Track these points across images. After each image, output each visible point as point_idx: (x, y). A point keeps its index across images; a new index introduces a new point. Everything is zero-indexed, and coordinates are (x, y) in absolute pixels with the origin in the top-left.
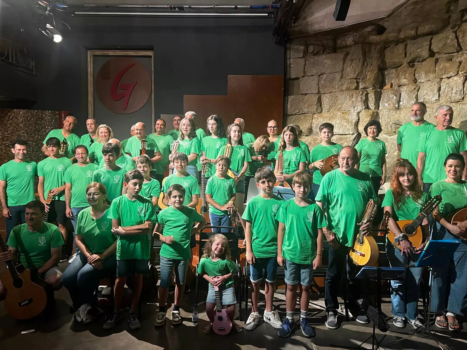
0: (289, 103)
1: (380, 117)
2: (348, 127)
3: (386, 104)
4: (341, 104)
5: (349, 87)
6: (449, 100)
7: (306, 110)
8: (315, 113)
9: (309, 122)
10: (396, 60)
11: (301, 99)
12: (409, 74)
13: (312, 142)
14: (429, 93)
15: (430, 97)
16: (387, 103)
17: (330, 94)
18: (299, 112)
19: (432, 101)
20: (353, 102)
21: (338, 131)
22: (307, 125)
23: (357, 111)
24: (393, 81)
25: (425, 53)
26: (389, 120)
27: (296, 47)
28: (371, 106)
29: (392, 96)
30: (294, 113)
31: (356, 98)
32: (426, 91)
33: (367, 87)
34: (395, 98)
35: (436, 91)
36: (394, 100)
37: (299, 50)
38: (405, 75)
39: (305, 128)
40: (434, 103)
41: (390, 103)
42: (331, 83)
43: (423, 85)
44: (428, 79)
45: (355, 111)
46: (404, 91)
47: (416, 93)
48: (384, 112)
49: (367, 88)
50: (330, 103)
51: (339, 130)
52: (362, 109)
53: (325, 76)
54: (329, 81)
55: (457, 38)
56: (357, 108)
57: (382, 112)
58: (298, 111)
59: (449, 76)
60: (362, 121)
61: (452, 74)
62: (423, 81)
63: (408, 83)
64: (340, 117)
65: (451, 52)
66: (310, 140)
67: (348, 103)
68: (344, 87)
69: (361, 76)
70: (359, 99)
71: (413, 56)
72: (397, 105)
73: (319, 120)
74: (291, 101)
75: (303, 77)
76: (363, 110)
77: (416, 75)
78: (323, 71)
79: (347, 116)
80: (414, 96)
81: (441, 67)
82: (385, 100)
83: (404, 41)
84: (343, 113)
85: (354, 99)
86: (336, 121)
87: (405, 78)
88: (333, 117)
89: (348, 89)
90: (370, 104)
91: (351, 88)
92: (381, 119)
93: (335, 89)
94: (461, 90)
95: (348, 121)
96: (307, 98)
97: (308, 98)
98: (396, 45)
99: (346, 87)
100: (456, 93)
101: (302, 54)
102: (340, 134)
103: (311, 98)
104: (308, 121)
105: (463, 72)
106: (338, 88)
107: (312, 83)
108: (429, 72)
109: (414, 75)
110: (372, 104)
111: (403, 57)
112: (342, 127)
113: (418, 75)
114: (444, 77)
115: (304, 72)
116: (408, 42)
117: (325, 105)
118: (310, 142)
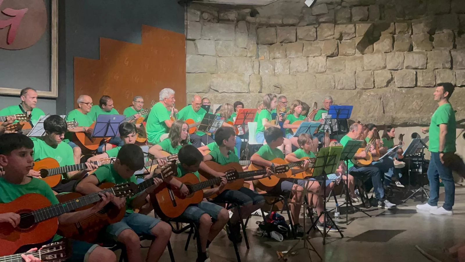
2: (244, 87)
3: (266, 71)
4: (236, 67)
5: (242, 54)
7: (205, 70)
10: (268, 39)
12: (282, 51)
13: (213, 98)
14: (300, 66)
16: (267, 70)
20: (246, 67)
23: (249, 75)
24: (265, 54)
25: (293, 38)
26: (271, 83)
27: (193, 11)
28: (256, 72)
30: (193, 72)
31: (248, 64)
34: (272, 67)
35: (306, 65)
37: (195, 13)
38: (279, 51)
39: (205, 86)
41: (269, 70)
42: (227, 49)
43: (293, 60)
44: (297, 56)
46: (277, 63)
47: (289, 65)
50: (227, 66)
51: (237, 89)
53: (221, 42)
54: (225, 47)
55: (316, 31)
56: (249, 72)
57: (265, 77)
58: (198, 70)
59: (314, 55)
60: (252, 83)
61: (317, 54)
62: (293, 57)
63: (281, 57)
64: (237, 79)
65: (312, 40)
67: (242, 67)
68: (238, 54)
70: (250, 65)
71: (283, 38)
72: (273, 73)
74: (189, 60)
75: (200, 39)
76: (253, 74)
77: (287, 52)
78: (218, 37)
79: (242, 78)
80: (288, 67)
83: (274, 26)
84: (239, 75)
85: (246, 65)
86: (234, 82)
87: (279, 53)
88: (230, 78)
89: (241, 56)
90: (255, 70)
92: (264, 82)
93: (230, 55)
94: (325, 66)
95: (243, 82)
97: (206, 59)
98: (267, 28)
100: (322, 67)
101: (199, 19)
102: (237, 92)
105: (325, 54)
106: (233, 54)
107: (210, 46)
108: (298, 52)
111: (275, 38)
112: (239, 86)
113: (289, 52)
114: (310, 56)
115: (202, 35)
116: (278, 27)
117: (222, 67)
118: (211, 98)
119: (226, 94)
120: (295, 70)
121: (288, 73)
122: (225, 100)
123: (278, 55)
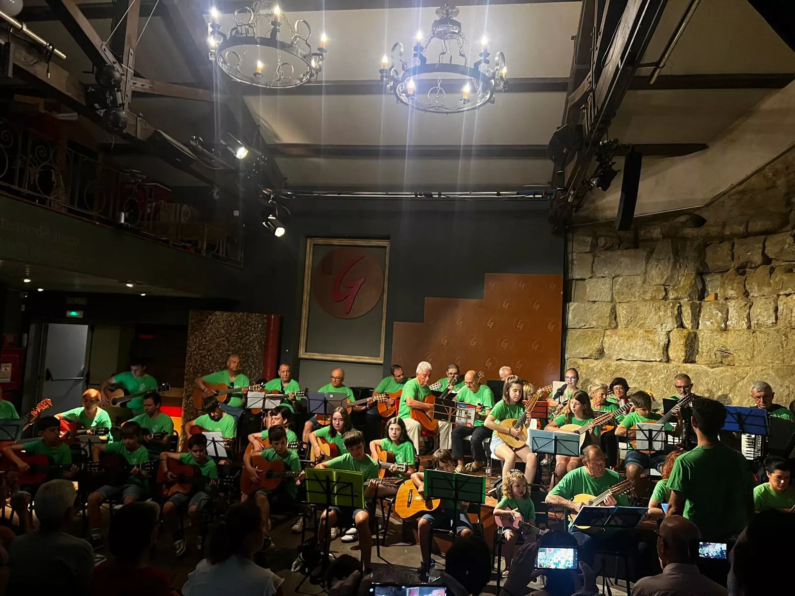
0: (571, 312)
1: (700, 339)
2: (653, 352)
3: (707, 323)
4: (643, 318)
5: (655, 296)
6: (788, 325)
7: (594, 323)
8: (608, 328)
9: (599, 341)
10: (720, 263)
11: (588, 308)
12: (738, 284)
13: (604, 369)
14: (763, 313)
15: (765, 319)
16: (709, 321)
17: (628, 304)
18: (585, 326)
19: (768, 324)
20: (660, 317)
21: (640, 356)
22: (596, 345)
23: (667, 330)
24: (718, 290)
25: (757, 259)
26: (712, 345)
27: (581, 238)
28: (688, 324)
29: (716, 312)
30: (578, 327)
31: (665, 311)
32: (760, 310)
33: (681, 297)
34: (720, 314)
35: (772, 311)
36: (718, 318)
37: (585, 242)
38: (732, 285)
39: (594, 348)
40: (770, 327)
41: (714, 321)
42: (630, 290)
43: (756, 301)
44: (761, 294)
45: (663, 330)
46: (731, 307)
47: (748, 311)
48: (705, 333)
49: (680, 299)
50: (628, 317)
51: (641, 354)
52: (672, 327)
53: (620, 279)
54: (627, 286)
56: (666, 326)
57: (703, 334)
58: (584, 324)
59: (787, 292)
60: (674, 344)
61: (790, 290)
62: (756, 295)
63: (737, 296)
64: (643, 337)
65: (792, 260)
66: (600, 365)
67: (653, 318)
68: (648, 296)
69: (671, 281)
70: (669, 314)
71: (742, 260)
72: (723, 325)
73: (613, 339)
74: (573, 310)
75: (590, 278)
76: (675, 329)
77: (748, 287)
78: (617, 272)
79: (651, 337)
80: (745, 315)
81: (777, 279)
82: (707, 317)
83: (730, 238)
84: (646, 331)
85: (661, 313)
86: (637, 342)
87: (732, 289)
88: (632, 337)
89: (653, 299)
90: (685, 321)
91: (657, 298)
92: (702, 343)
93: (635, 298)
95: (653, 343)
96: (596, 306)
97: (598, 308)
98: (720, 243)
99: (651, 295)
101: (589, 248)
102: (642, 360)
103: (601, 307)
104: (598, 339)
106: (639, 296)
107: (603, 287)
108: (763, 285)
109: (745, 286)
110: (688, 320)
111: (730, 260)
112: (646, 351)
113: (749, 286)
114: (781, 293)
115: (592, 272)
116: (736, 240)
117: (621, 318)
118: (601, 368)
119: (624, 362)
120: (756, 322)
121: (745, 326)
122: (621, 373)
123: (731, 293)
